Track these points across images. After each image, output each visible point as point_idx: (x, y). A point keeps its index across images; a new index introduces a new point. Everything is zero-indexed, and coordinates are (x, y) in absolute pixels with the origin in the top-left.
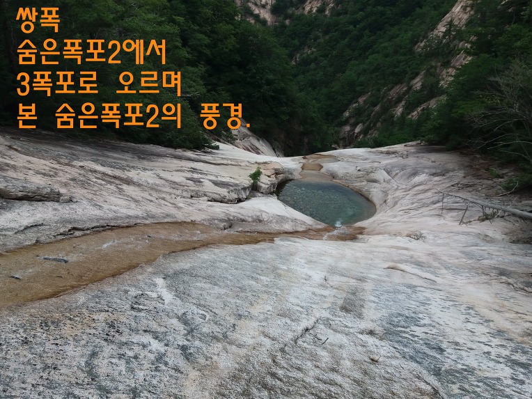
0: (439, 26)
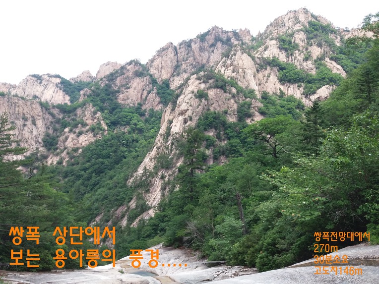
0: (139, 170)
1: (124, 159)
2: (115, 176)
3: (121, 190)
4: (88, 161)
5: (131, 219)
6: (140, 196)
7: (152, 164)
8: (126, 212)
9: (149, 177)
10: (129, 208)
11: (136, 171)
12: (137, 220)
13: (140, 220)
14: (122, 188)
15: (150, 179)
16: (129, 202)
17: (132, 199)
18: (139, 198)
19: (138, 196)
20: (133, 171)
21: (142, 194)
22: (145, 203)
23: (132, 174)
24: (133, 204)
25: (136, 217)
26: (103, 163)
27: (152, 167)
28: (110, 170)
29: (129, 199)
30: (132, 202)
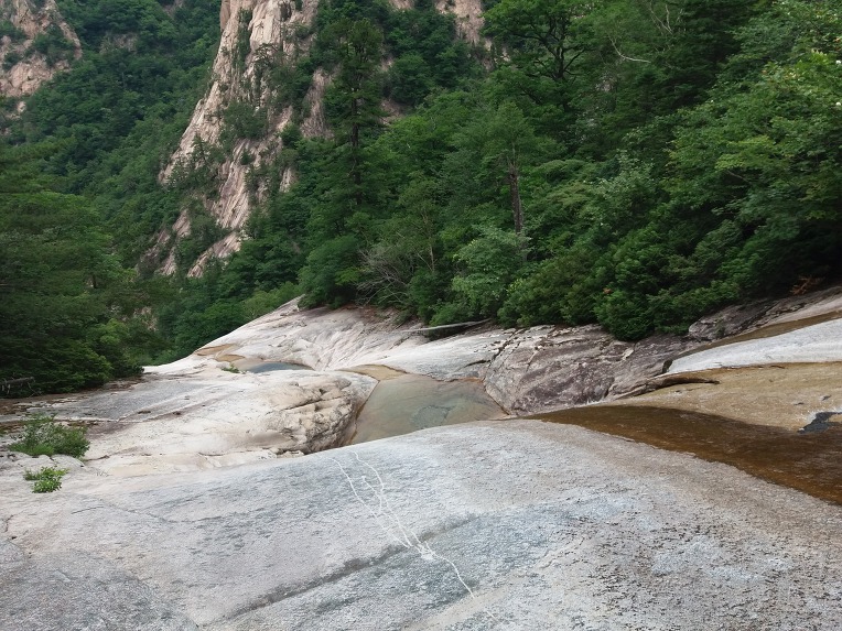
1: (137, 121)
2: (124, 164)
3: (147, 196)
4: (49, 132)
5: (186, 261)
6: (198, 206)
7: (215, 129)
8: (170, 244)
9: (212, 160)
10: (174, 236)
11: (175, 147)
12: (201, 262)
13: (208, 261)
14: (147, 191)
15: (216, 164)
16: (174, 222)
17: (177, 215)
18: (195, 211)
19: (191, 208)
20: (168, 149)
21: (201, 202)
22: (213, 221)
23: (167, 156)
24: (183, 227)
25: (196, 254)
26: (87, 135)
27: (215, 137)
28: (109, 149)
29: (171, 215)
30: (180, 222)
